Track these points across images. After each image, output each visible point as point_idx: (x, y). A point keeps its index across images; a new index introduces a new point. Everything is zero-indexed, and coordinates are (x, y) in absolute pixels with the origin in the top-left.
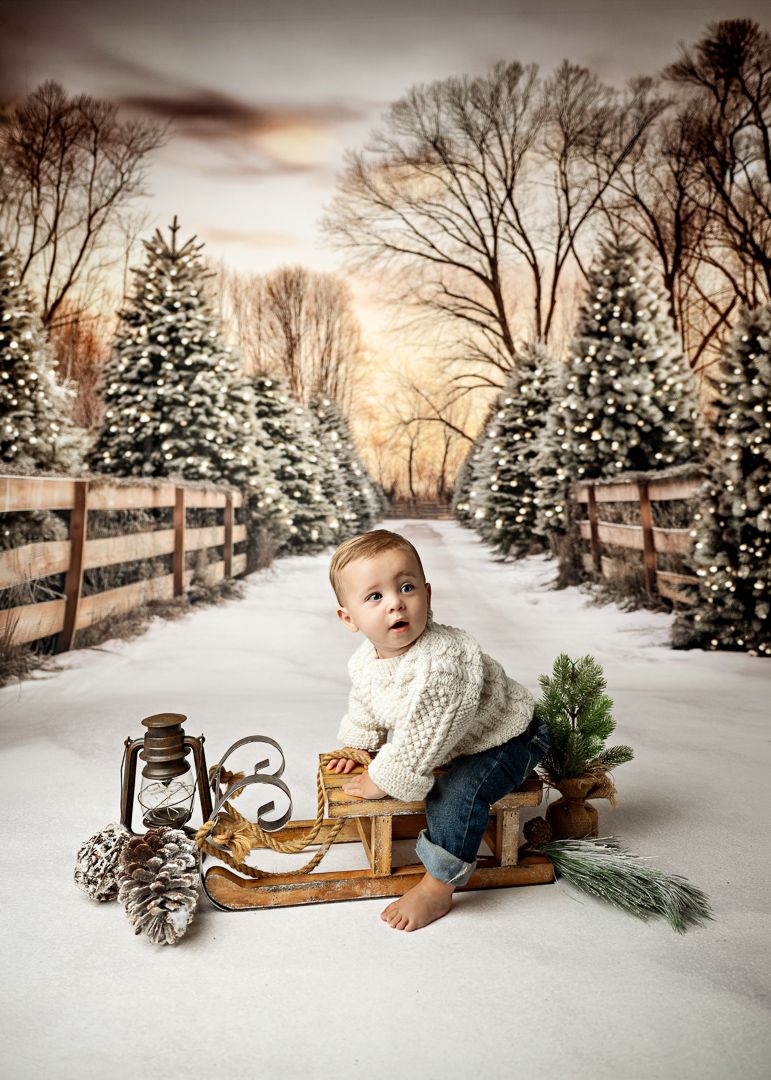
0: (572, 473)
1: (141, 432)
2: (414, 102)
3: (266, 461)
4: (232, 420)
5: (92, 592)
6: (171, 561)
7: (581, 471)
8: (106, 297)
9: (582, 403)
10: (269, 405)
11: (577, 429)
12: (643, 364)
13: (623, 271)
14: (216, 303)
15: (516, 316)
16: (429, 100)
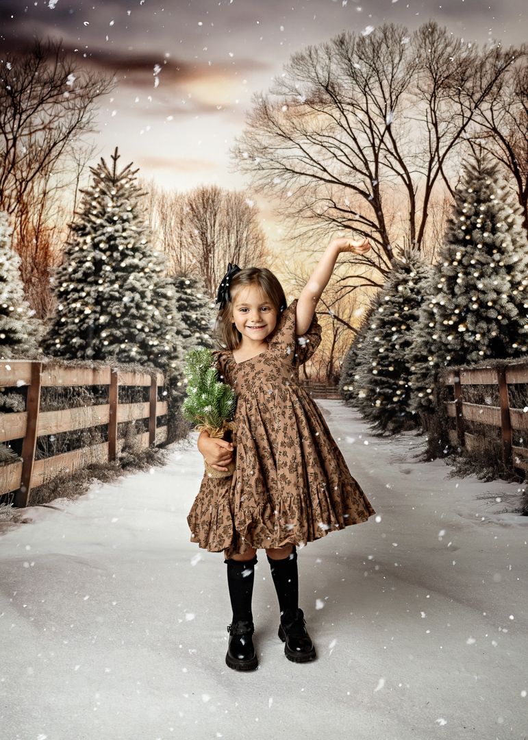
0: (440, 360)
1: (84, 323)
2: (310, 56)
3: (184, 348)
4: (157, 313)
5: (44, 456)
6: (106, 431)
7: (448, 358)
8: (60, 213)
9: (449, 300)
10: (188, 301)
11: (446, 322)
12: (501, 267)
13: (484, 190)
14: (147, 217)
15: (394, 227)
16: (322, 53)
